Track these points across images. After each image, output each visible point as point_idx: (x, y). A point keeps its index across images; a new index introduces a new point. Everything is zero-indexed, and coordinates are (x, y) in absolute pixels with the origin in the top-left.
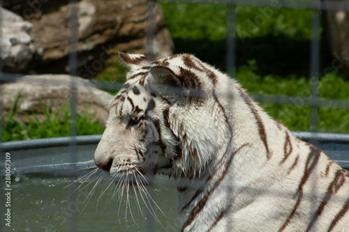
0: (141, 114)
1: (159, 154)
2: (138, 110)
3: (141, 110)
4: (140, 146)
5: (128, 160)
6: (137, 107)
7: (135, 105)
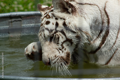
0: (54, 32)
1: (69, 45)
2: (51, 31)
3: (53, 30)
4: (58, 47)
5: (55, 56)
6: (51, 29)
7: (50, 29)
